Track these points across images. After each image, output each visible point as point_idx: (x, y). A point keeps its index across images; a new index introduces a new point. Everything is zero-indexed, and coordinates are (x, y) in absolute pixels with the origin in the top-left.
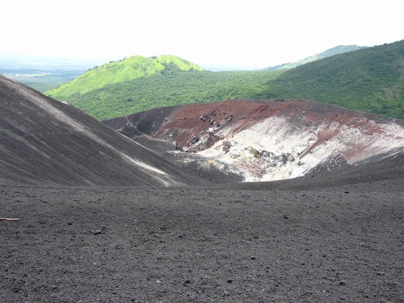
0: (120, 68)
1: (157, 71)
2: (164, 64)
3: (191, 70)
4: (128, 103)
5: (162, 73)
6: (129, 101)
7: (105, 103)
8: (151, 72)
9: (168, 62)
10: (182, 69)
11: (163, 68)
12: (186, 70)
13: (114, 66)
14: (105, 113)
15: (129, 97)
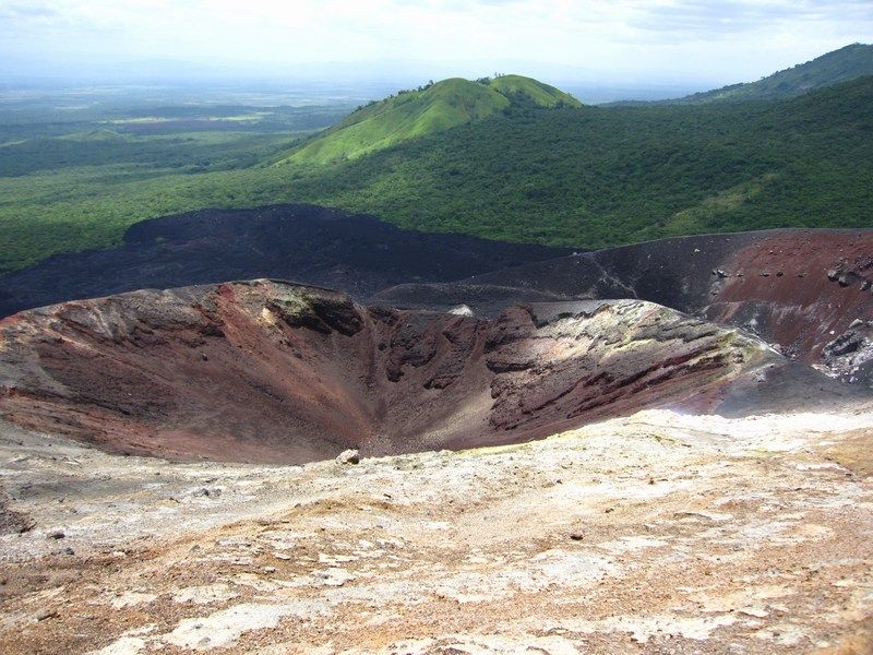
0: (422, 104)
1: (495, 110)
2: (507, 95)
3: (560, 105)
4: (452, 179)
5: (506, 113)
6: (452, 174)
7: (405, 179)
8: (484, 112)
9: (513, 89)
10: (543, 103)
11: (507, 102)
12: (551, 105)
13: (410, 100)
14: (409, 201)
15: (452, 165)
